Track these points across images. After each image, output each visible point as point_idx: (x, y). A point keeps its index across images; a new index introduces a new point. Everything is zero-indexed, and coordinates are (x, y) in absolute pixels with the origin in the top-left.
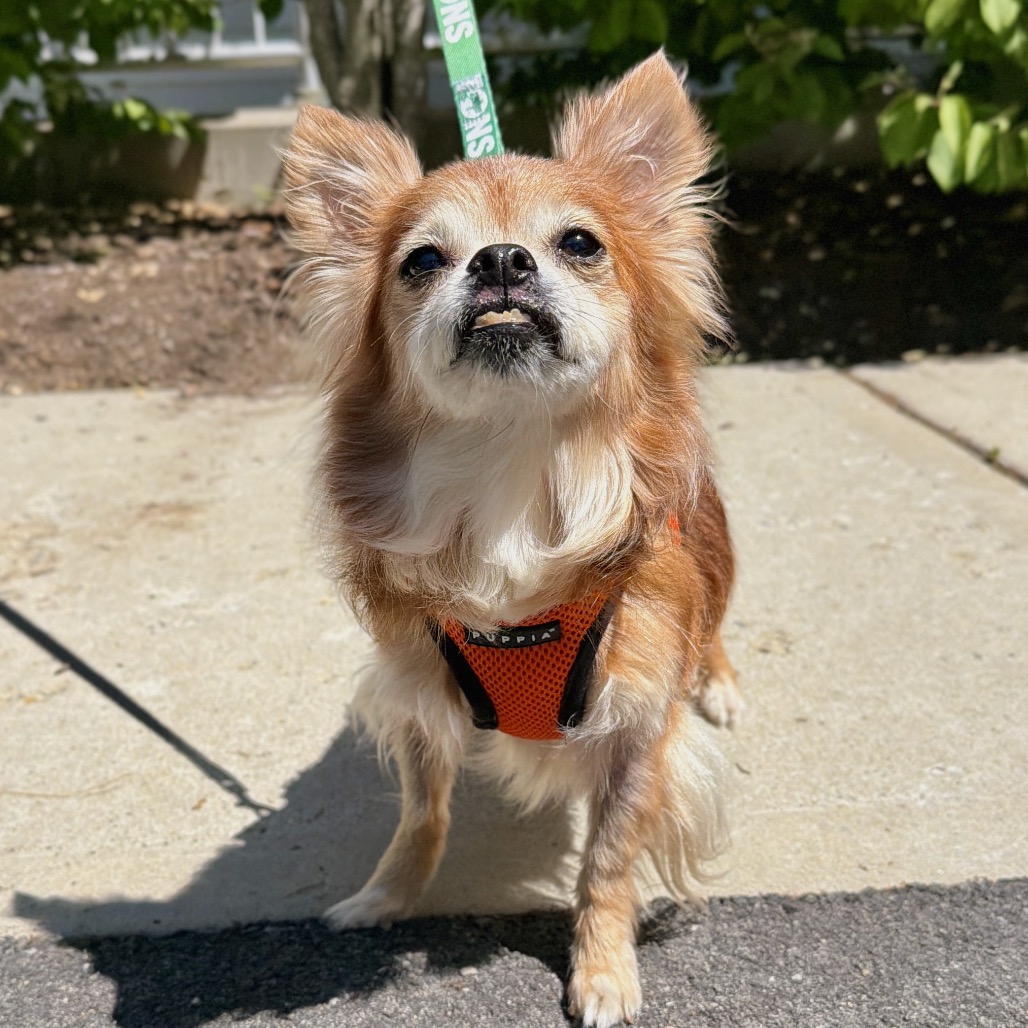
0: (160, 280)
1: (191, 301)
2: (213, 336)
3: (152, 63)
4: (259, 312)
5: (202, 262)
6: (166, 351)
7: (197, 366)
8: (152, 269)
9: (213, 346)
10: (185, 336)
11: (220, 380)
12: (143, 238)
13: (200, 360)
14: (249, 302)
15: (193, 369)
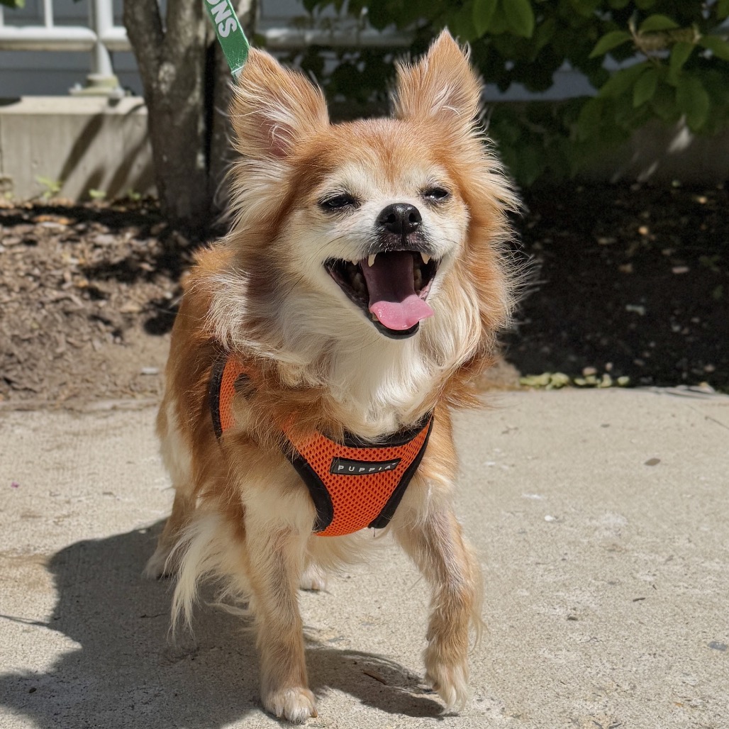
4: (68, 314)
9: (19, 352)
14: (57, 301)
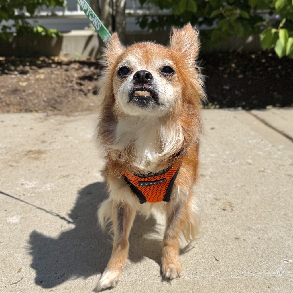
0: (44, 80)
1: (53, 86)
2: (59, 97)
3: (47, 16)
4: (73, 90)
5: (57, 74)
6: (44, 101)
7: (53, 106)
8: (42, 76)
9: (58, 100)
10: (50, 97)
11: (60, 110)
12: (40, 67)
13: (54, 104)
15: (52, 107)
